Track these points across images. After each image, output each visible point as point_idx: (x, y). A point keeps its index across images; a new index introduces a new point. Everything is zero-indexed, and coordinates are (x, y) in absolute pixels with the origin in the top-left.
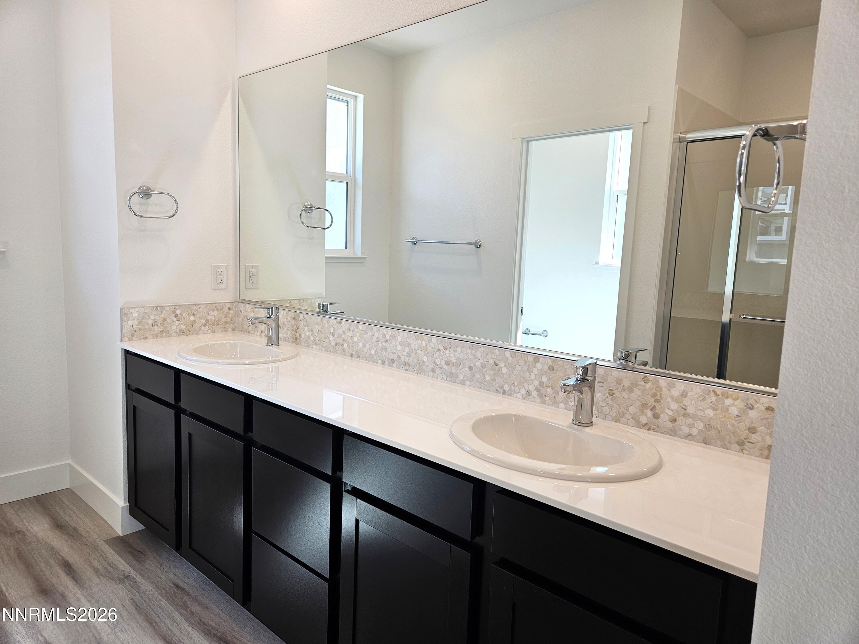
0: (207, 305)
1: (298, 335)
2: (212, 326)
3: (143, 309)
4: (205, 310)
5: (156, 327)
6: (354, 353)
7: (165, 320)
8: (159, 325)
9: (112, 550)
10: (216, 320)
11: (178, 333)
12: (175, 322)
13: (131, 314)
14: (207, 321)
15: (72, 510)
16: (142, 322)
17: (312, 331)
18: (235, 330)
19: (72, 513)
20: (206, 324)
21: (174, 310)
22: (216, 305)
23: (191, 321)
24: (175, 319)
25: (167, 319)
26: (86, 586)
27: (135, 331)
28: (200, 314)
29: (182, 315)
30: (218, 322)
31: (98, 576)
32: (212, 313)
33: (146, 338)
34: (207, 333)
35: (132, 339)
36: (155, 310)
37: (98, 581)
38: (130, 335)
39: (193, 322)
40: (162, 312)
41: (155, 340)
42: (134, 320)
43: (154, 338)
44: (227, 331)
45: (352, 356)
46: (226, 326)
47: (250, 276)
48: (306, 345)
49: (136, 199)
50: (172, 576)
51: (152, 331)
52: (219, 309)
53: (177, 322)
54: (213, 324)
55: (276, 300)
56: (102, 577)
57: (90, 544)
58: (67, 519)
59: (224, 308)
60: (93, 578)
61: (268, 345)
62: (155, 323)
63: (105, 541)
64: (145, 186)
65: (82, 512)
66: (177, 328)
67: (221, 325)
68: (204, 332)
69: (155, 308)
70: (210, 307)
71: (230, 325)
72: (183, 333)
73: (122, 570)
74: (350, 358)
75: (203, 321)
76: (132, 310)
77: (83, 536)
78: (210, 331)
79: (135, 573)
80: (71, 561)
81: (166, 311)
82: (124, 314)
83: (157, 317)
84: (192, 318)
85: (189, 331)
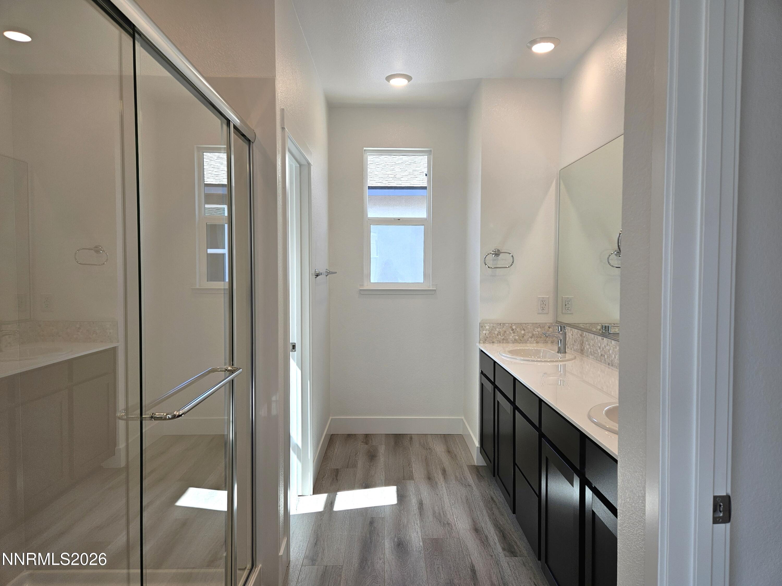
0: (533, 324)
1: (583, 347)
2: (536, 338)
3: (492, 324)
4: (532, 327)
5: (499, 336)
6: (610, 362)
7: (505, 332)
8: (502, 335)
9: (468, 471)
10: (540, 335)
11: (513, 341)
12: (511, 334)
13: (485, 327)
14: (533, 335)
15: (458, 446)
16: (491, 332)
17: (590, 345)
18: (553, 343)
19: (457, 447)
20: (532, 337)
21: (511, 326)
22: (540, 324)
23: (522, 334)
24: (511, 332)
25: (507, 332)
26: (448, 482)
27: (487, 337)
28: (528, 330)
29: (516, 330)
30: (541, 336)
31: (456, 480)
32: (537, 329)
33: (493, 342)
34: (533, 343)
35: (485, 342)
36: (500, 325)
37: (454, 482)
38: (484, 340)
39: (523, 335)
40: (503, 327)
41: (499, 344)
42: (487, 330)
43: (498, 343)
44: (547, 343)
45: (609, 364)
46: (547, 339)
47: (566, 305)
48: (587, 355)
49: (491, 257)
50: (492, 493)
51: (497, 338)
52: (542, 327)
53: (513, 334)
54: (537, 337)
55: (587, 323)
56: (457, 482)
57: (459, 465)
58: (454, 449)
59: (545, 327)
60: (453, 480)
61: (558, 352)
62: (499, 333)
63: (467, 465)
64: (497, 249)
65: (462, 448)
66: (513, 338)
67: (543, 338)
68: (531, 342)
69: (499, 324)
70: (535, 326)
71: (550, 339)
72: (516, 342)
73: (469, 482)
74: (608, 366)
75: (530, 335)
76: (485, 325)
77: (458, 460)
78: (535, 342)
79: (474, 485)
80: (447, 469)
81: (506, 326)
82: (482, 326)
83: (500, 330)
84: (523, 332)
85: (521, 340)
